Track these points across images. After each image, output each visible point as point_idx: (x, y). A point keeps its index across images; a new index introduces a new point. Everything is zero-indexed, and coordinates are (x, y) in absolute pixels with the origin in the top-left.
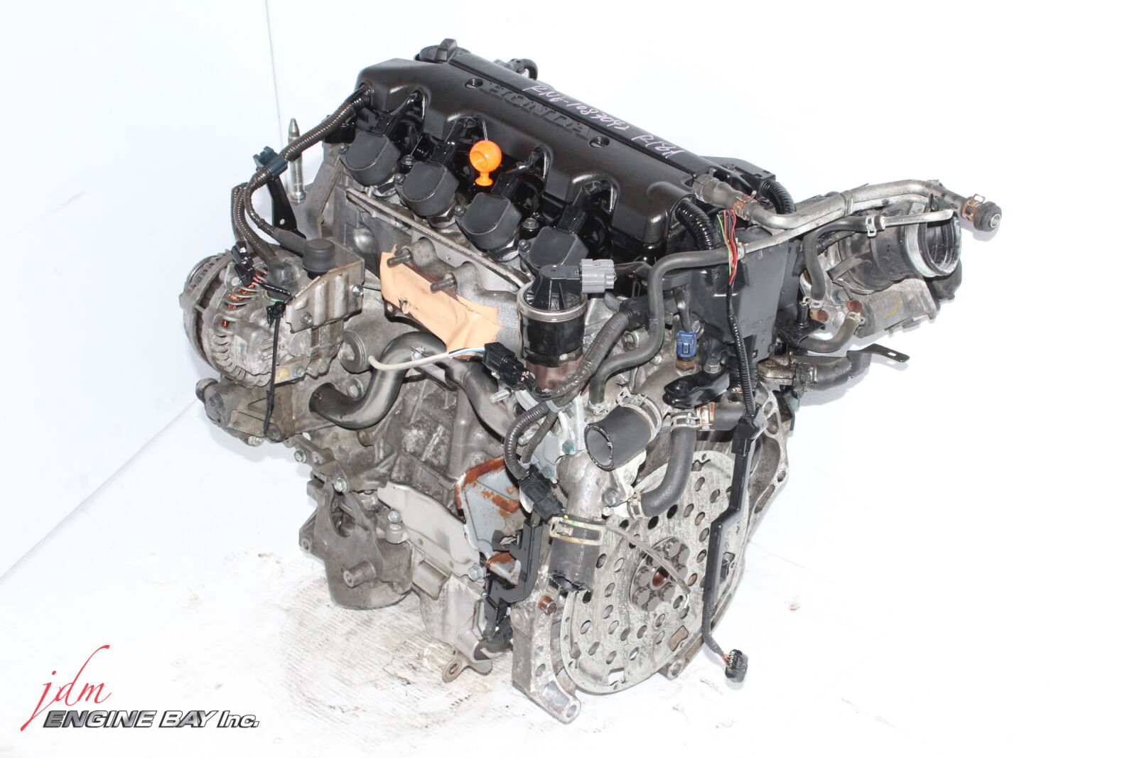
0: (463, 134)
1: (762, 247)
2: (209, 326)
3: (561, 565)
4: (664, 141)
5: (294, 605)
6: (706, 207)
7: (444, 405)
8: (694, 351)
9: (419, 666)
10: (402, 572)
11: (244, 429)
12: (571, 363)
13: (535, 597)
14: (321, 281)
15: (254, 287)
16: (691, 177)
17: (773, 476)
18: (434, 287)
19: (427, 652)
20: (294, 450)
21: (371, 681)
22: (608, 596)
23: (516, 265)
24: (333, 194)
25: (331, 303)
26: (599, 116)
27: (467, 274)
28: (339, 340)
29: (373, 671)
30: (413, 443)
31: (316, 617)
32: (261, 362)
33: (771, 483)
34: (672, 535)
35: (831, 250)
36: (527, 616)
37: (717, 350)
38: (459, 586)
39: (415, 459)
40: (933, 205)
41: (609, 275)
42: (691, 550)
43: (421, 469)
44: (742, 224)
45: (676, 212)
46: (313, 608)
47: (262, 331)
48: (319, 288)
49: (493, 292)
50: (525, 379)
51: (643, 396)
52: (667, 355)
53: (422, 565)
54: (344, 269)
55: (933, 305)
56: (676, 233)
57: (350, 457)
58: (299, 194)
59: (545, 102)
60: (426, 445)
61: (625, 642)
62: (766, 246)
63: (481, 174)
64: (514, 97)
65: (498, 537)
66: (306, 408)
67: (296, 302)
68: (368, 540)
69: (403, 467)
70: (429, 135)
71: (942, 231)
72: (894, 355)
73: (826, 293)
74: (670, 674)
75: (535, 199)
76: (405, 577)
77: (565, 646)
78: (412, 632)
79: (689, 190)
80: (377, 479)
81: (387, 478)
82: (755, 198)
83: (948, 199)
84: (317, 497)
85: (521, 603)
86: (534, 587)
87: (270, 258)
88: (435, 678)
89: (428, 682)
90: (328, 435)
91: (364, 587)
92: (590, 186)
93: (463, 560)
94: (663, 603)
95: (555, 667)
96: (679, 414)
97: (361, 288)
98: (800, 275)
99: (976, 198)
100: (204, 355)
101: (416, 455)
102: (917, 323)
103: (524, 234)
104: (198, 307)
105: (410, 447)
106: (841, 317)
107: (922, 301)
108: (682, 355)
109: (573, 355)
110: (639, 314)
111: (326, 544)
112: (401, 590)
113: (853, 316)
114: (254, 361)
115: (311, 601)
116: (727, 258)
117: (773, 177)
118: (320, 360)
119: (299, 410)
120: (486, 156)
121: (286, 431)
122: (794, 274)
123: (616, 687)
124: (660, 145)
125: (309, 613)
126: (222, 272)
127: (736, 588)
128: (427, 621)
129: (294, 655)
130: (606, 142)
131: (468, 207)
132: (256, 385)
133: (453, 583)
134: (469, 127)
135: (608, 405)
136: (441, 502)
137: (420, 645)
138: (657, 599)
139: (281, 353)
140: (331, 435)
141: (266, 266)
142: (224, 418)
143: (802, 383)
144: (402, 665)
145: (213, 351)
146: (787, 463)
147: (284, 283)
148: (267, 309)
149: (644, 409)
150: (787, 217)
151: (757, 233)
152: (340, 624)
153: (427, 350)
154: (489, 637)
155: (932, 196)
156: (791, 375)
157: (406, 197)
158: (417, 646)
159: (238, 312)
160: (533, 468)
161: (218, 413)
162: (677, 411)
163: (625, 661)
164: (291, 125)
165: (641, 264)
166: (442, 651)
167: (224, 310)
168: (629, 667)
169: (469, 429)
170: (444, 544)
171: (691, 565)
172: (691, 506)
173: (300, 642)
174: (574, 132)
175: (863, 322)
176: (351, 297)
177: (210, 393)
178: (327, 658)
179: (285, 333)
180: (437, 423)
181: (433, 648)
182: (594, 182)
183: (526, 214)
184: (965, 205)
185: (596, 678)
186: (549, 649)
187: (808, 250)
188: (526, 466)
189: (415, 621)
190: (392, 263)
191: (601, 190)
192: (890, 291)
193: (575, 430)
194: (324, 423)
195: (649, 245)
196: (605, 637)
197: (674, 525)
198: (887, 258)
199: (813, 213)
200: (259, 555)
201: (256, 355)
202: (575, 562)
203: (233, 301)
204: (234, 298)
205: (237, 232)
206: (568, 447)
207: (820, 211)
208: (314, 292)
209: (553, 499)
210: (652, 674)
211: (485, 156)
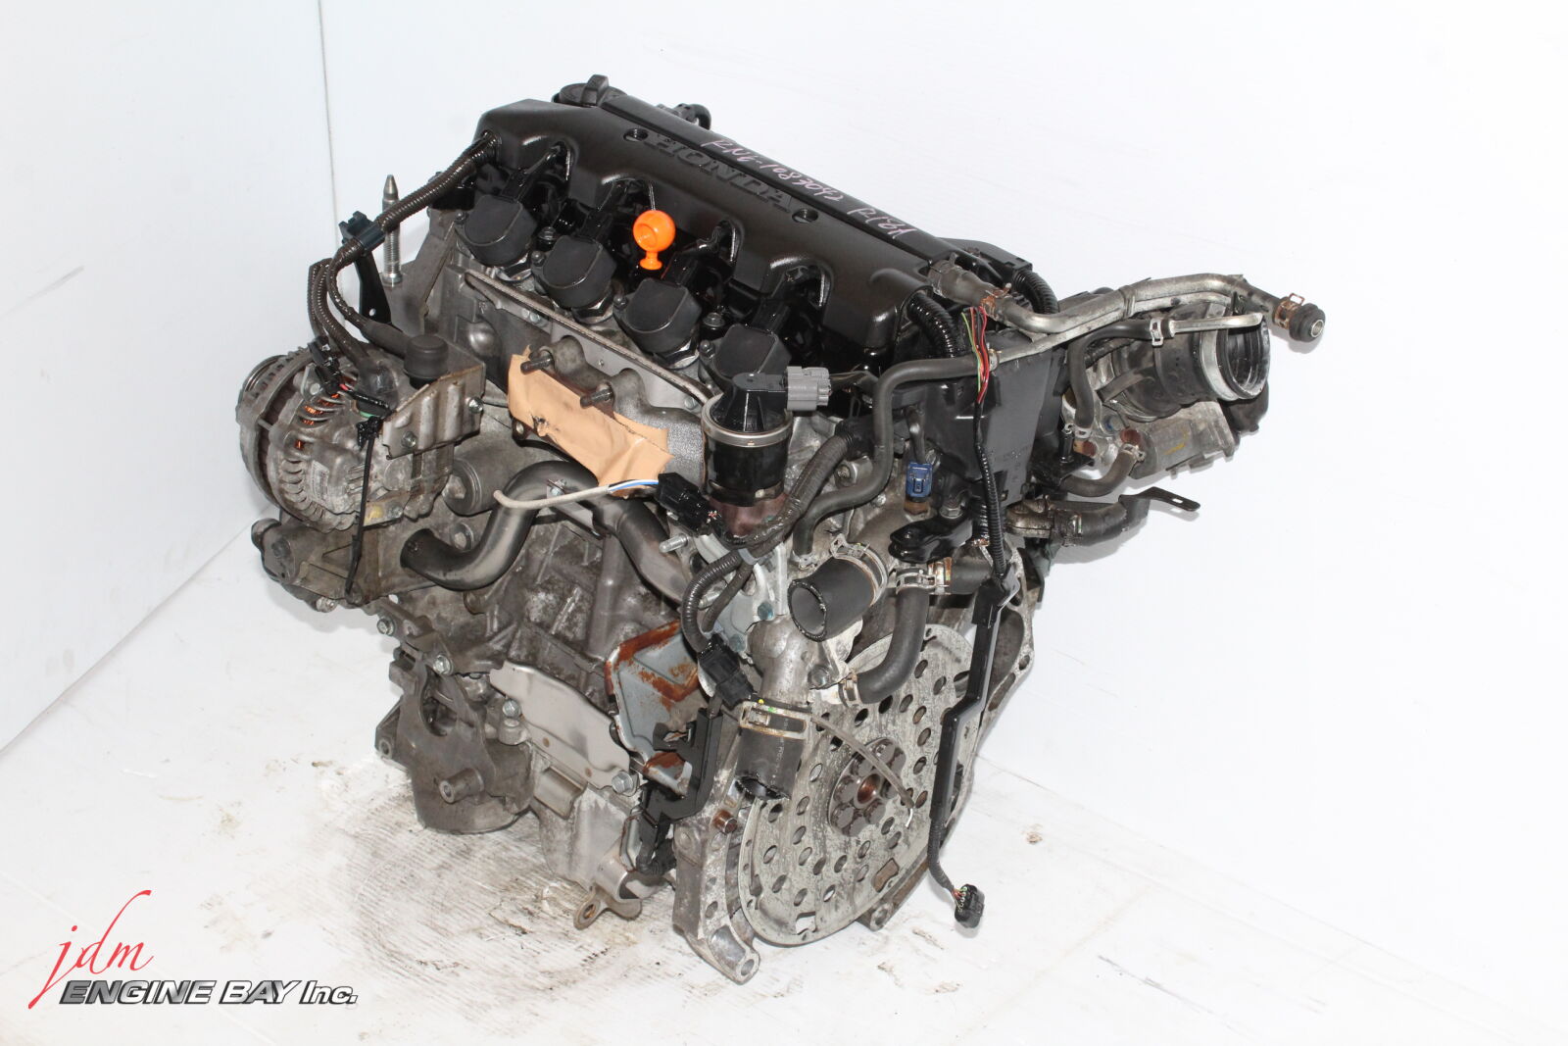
0: (623, 200)
1: (1020, 355)
2: (278, 448)
3: (753, 764)
4: (890, 217)
5: (364, 830)
6: (946, 303)
7: (582, 561)
8: (928, 489)
9: (537, 911)
10: (518, 783)
11: (313, 588)
12: (768, 502)
13: (709, 811)
14: (430, 391)
15: (339, 397)
16: (926, 264)
17: (1013, 662)
18: (586, 401)
19: (547, 892)
20: (376, 618)
21: (474, 930)
22: (800, 814)
23: (693, 374)
24: (440, 277)
25: (441, 420)
26: (803, 182)
27: (628, 384)
28: (447, 470)
29: (475, 917)
30: (539, 611)
31: (395, 847)
32: (346, 496)
33: (1011, 671)
34: (884, 735)
35: (1102, 364)
36: (697, 837)
37: (956, 489)
38: (596, 802)
39: (542, 632)
40: (1237, 307)
41: (822, 387)
42: (907, 757)
43: (549, 644)
44: (994, 326)
45: (908, 308)
46: (389, 834)
47: (349, 456)
48: (427, 400)
49: (661, 409)
50: (712, 520)
51: (865, 546)
52: (892, 494)
53: (547, 774)
54: (461, 376)
55: (1231, 438)
56: (907, 335)
57: (453, 629)
58: (393, 275)
59: (731, 162)
60: (556, 614)
61: (819, 877)
62: (1024, 355)
63: (648, 255)
64: (691, 155)
65: (661, 731)
66: (396, 562)
67: (397, 418)
68: (473, 741)
69: (525, 643)
70: (576, 201)
71: (1246, 342)
72: (1180, 502)
73: (1095, 419)
74: (873, 924)
75: (720, 289)
76: (522, 790)
77: (744, 879)
78: (525, 866)
79: (925, 281)
80: (489, 658)
81: (503, 657)
82: (1009, 292)
83: (1255, 299)
84: (403, 682)
85: (689, 819)
86: (708, 798)
87: (361, 359)
88: (559, 926)
89: (551, 932)
90: (422, 598)
91: (466, 803)
92: (793, 273)
93: (605, 766)
94: (869, 826)
95: (729, 907)
96: (907, 571)
97: (480, 402)
98: (1061, 395)
99: (1293, 299)
100: (266, 486)
101: (544, 626)
102: (1209, 462)
103: (705, 334)
104: (262, 423)
105: (535, 615)
106: (1113, 452)
107: (1216, 433)
108: (913, 495)
109: (772, 491)
110: (860, 439)
111: (414, 746)
112: (515, 809)
113: (1130, 449)
114: (337, 496)
115: (387, 825)
116: (976, 368)
117: (1030, 266)
118: (422, 497)
119: (387, 564)
120: (656, 230)
121: (369, 591)
122: (1055, 393)
123: (804, 938)
124: (885, 221)
125: (385, 841)
126: (297, 377)
127: (961, 811)
128: (549, 850)
129: (368, 894)
130: (813, 216)
131: (631, 297)
132: (334, 529)
133: (589, 798)
134: (630, 191)
135: (817, 557)
136: (577, 689)
137: (535, 883)
138: (863, 819)
139: (373, 485)
140: (427, 597)
141: (355, 369)
142: (291, 572)
143: (1063, 535)
144: (514, 909)
145: (281, 481)
146: (1032, 646)
147: (380, 392)
148: (357, 426)
149: (864, 562)
150: (1050, 318)
151: (1011, 339)
152: (427, 855)
153: (568, 485)
154: (643, 865)
155: (1235, 294)
156: (1047, 525)
157: (547, 283)
158: (534, 885)
159: (317, 430)
160: (716, 638)
161: (282, 564)
162: (906, 566)
163: (817, 903)
164: (387, 185)
165: (864, 375)
166: (567, 891)
167: (298, 427)
168: (822, 911)
169: (618, 591)
170: (580, 746)
171: (906, 776)
172: (909, 698)
173: (375, 878)
174: (771, 203)
175: (1142, 458)
176: (467, 413)
177: (271, 538)
178: (412, 899)
179: (380, 459)
180: (573, 584)
181: (556, 888)
182: (800, 267)
183: (706, 308)
184: (1279, 308)
185: (781, 923)
186: (724, 882)
187: (1074, 362)
188: (708, 635)
189: (528, 852)
190: (526, 369)
191: (808, 278)
192: (1176, 418)
193: (775, 588)
194: (419, 582)
195: (872, 350)
196: (795, 869)
197: (887, 723)
198: (1175, 374)
199: (1084, 313)
200: (314, 764)
201: (341, 488)
202: (772, 760)
203: (311, 415)
204: (312, 411)
205: (316, 323)
206: (765, 610)
207: (1093, 312)
208: (420, 405)
209: (742, 680)
210: (852, 922)
211: (654, 231)
